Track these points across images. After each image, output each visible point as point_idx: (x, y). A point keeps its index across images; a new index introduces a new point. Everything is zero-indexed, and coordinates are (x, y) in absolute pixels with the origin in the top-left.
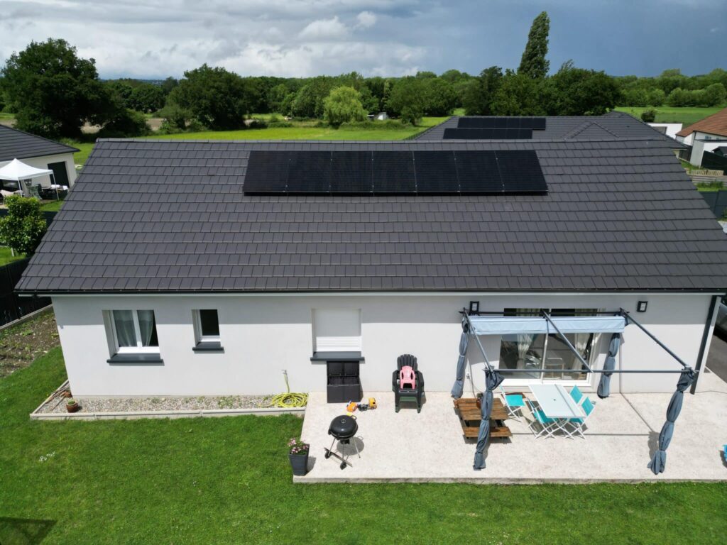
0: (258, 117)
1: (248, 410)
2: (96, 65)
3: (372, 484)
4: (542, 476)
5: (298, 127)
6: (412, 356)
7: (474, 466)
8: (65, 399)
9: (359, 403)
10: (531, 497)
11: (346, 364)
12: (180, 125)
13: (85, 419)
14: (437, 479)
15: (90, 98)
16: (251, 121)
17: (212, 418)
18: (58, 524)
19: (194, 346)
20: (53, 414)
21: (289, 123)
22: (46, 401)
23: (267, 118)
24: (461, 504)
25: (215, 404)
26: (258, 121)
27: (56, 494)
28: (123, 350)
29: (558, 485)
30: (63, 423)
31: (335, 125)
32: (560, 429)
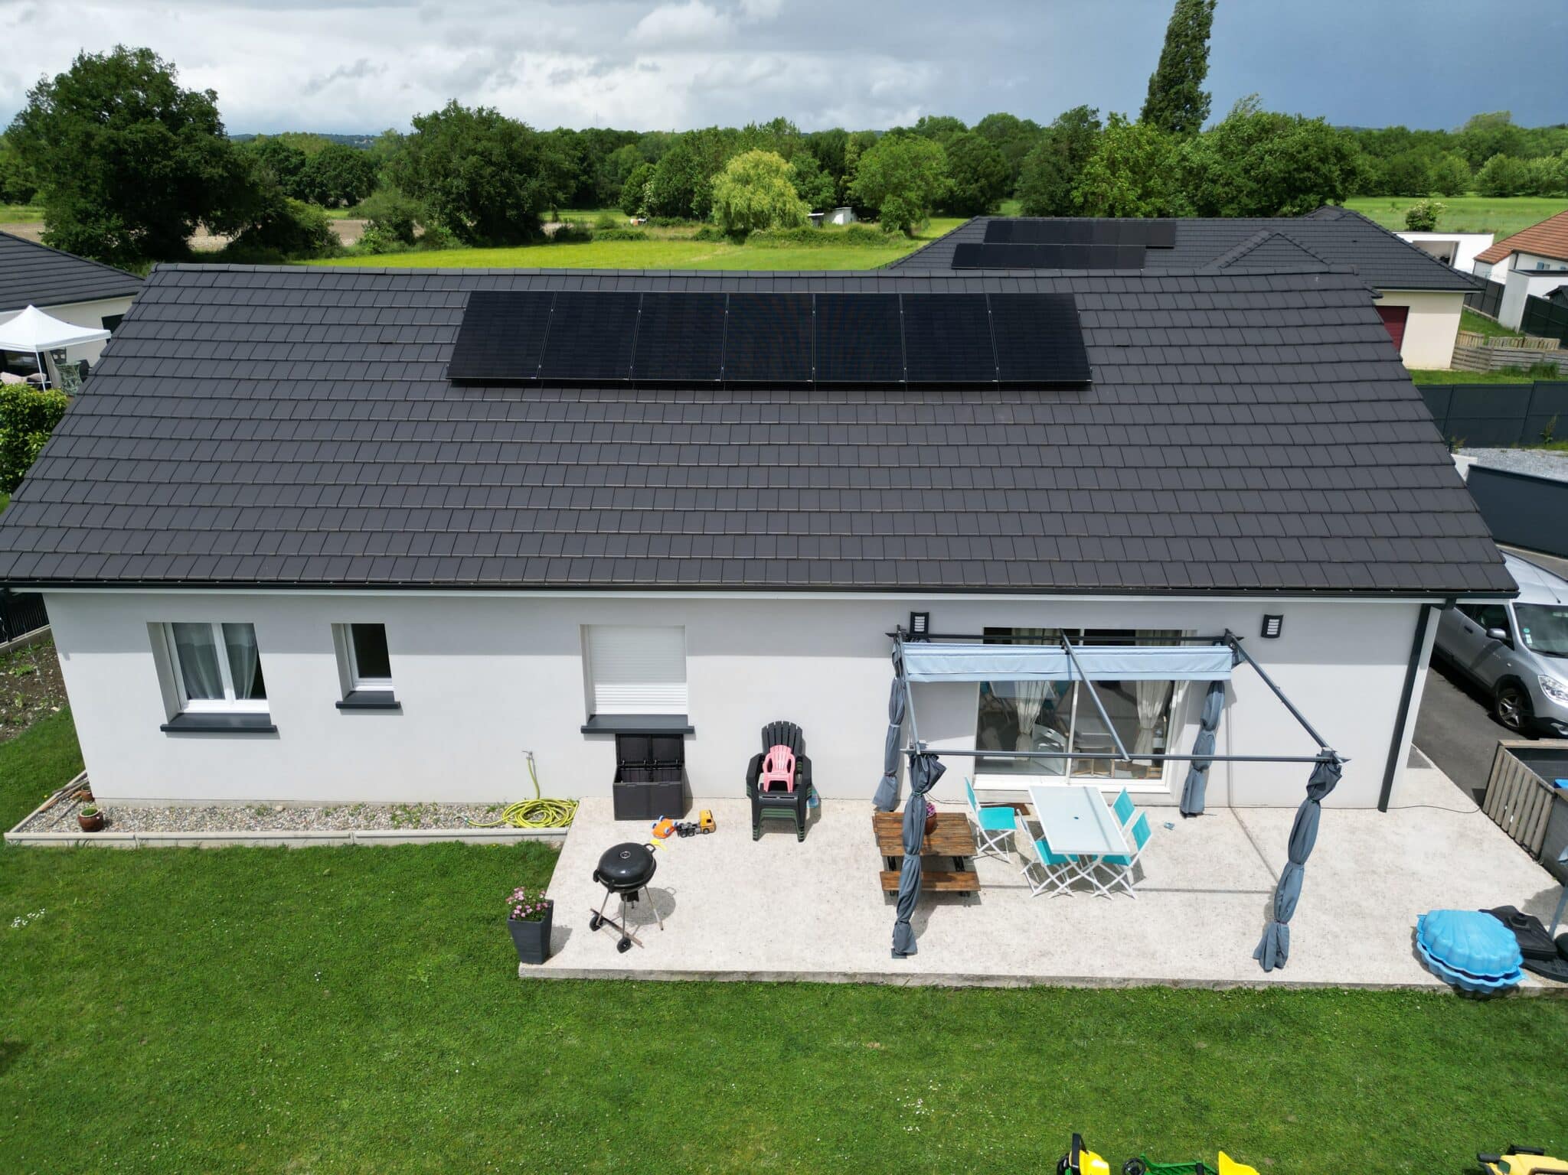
0: (573, 218)
1: (451, 832)
2: (218, 105)
3: (681, 983)
4: (1029, 972)
5: (658, 239)
6: (794, 725)
7: (893, 950)
8: (81, 805)
9: (680, 822)
10: (1003, 1012)
11: (654, 740)
12: (404, 236)
13: (117, 845)
14: (814, 974)
15: (206, 176)
16: (557, 226)
17: (376, 847)
18: (32, 1051)
19: (340, 699)
20: (52, 834)
21: (639, 230)
22: (41, 808)
23: (590, 219)
24: (857, 1025)
25: (384, 819)
26: (571, 226)
27: (36, 990)
28: (197, 707)
29: (1062, 989)
30: (70, 853)
31: (738, 236)
32: (1083, 878)
